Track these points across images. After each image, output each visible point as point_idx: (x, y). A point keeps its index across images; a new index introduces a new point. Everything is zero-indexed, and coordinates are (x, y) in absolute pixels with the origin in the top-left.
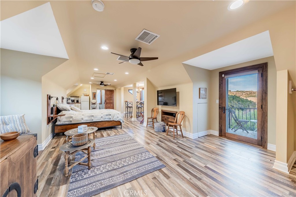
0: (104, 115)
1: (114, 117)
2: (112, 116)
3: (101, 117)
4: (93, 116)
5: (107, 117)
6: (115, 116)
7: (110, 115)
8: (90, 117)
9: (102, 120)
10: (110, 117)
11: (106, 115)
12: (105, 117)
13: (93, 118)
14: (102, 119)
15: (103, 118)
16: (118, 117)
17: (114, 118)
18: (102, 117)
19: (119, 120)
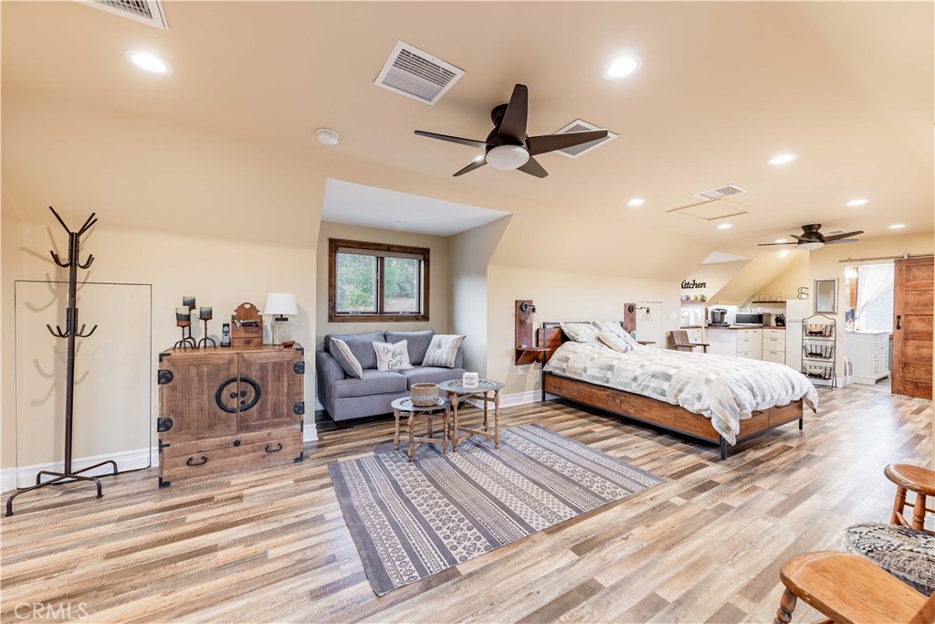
0: (644, 374)
1: (680, 391)
2: (672, 382)
3: (632, 377)
4: (611, 368)
5: (654, 383)
6: (687, 388)
7: (668, 377)
8: (603, 369)
9: (634, 388)
10: (666, 386)
11: (653, 376)
12: (645, 383)
13: (609, 374)
14: (634, 385)
15: (639, 382)
16: (699, 398)
17: (682, 395)
18: (635, 379)
19: (706, 414)
